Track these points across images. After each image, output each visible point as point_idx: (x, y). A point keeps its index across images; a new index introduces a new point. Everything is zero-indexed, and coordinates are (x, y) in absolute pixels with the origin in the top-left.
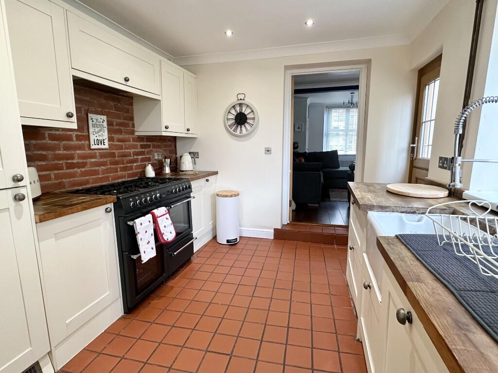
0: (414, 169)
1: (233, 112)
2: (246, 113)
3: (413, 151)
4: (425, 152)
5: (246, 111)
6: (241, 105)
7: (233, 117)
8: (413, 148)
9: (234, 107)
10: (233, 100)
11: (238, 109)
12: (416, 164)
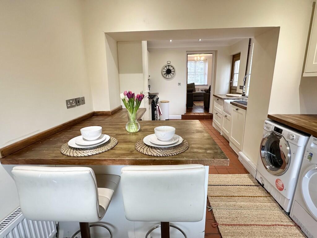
0: (232, 90)
1: (165, 68)
2: (171, 69)
3: (231, 84)
4: (235, 84)
5: (171, 68)
6: (169, 66)
7: (166, 71)
8: (231, 83)
9: (166, 67)
10: (166, 64)
11: (168, 67)
12: (232, 88)
